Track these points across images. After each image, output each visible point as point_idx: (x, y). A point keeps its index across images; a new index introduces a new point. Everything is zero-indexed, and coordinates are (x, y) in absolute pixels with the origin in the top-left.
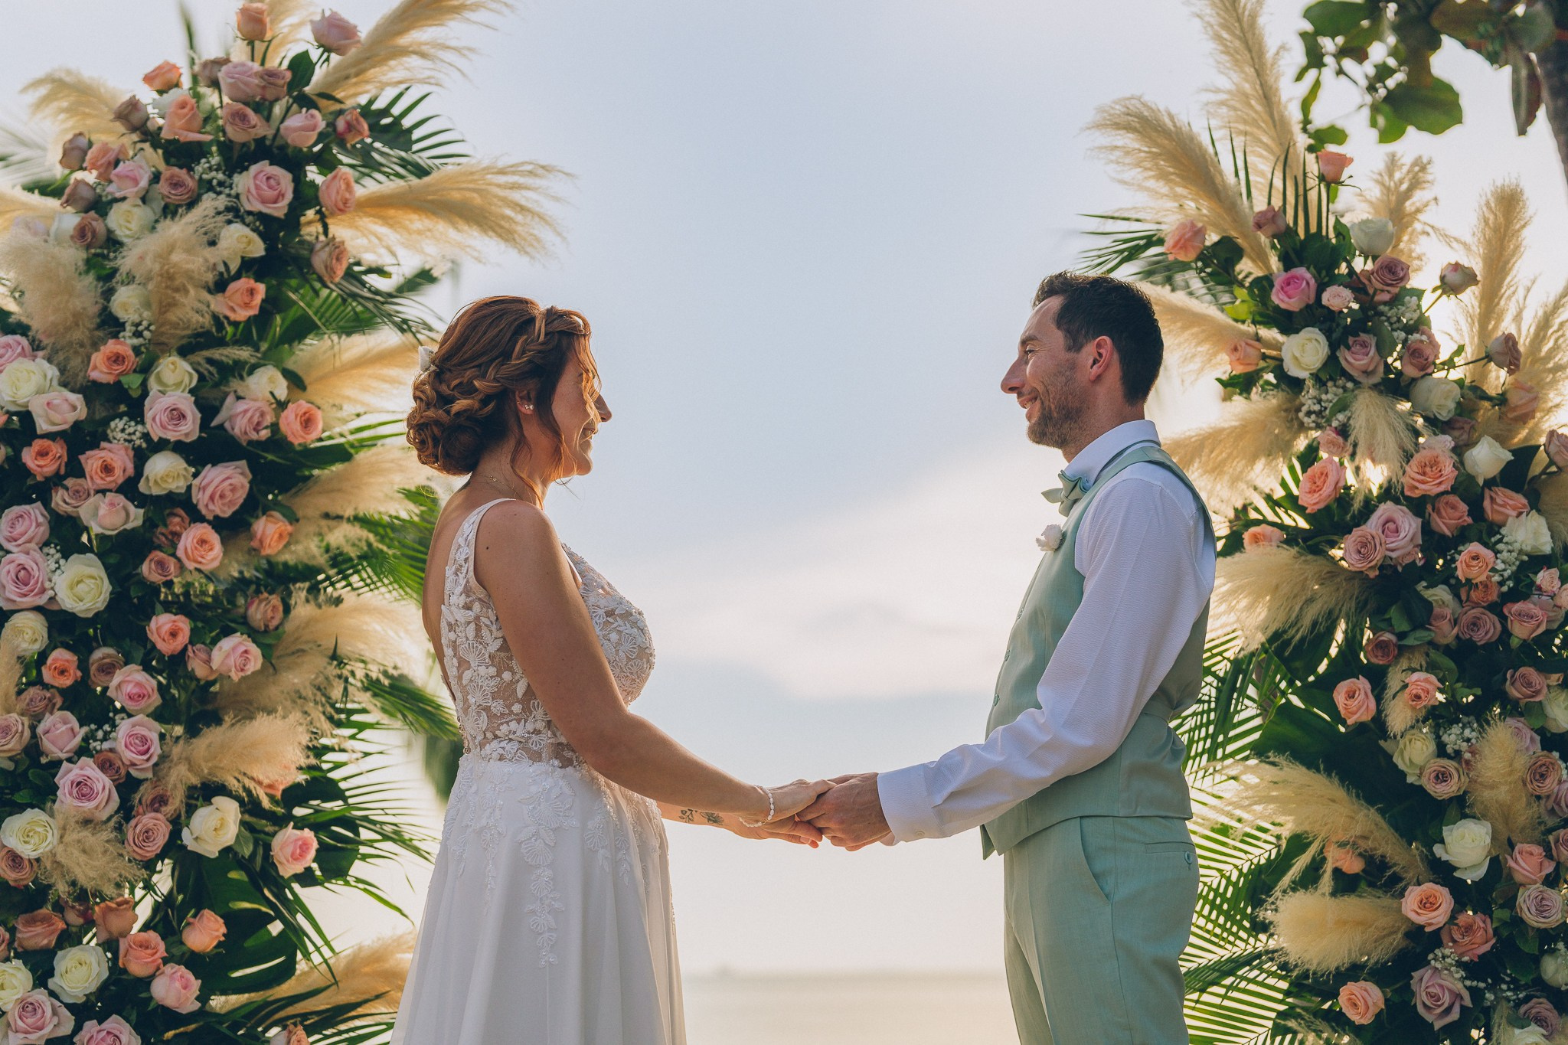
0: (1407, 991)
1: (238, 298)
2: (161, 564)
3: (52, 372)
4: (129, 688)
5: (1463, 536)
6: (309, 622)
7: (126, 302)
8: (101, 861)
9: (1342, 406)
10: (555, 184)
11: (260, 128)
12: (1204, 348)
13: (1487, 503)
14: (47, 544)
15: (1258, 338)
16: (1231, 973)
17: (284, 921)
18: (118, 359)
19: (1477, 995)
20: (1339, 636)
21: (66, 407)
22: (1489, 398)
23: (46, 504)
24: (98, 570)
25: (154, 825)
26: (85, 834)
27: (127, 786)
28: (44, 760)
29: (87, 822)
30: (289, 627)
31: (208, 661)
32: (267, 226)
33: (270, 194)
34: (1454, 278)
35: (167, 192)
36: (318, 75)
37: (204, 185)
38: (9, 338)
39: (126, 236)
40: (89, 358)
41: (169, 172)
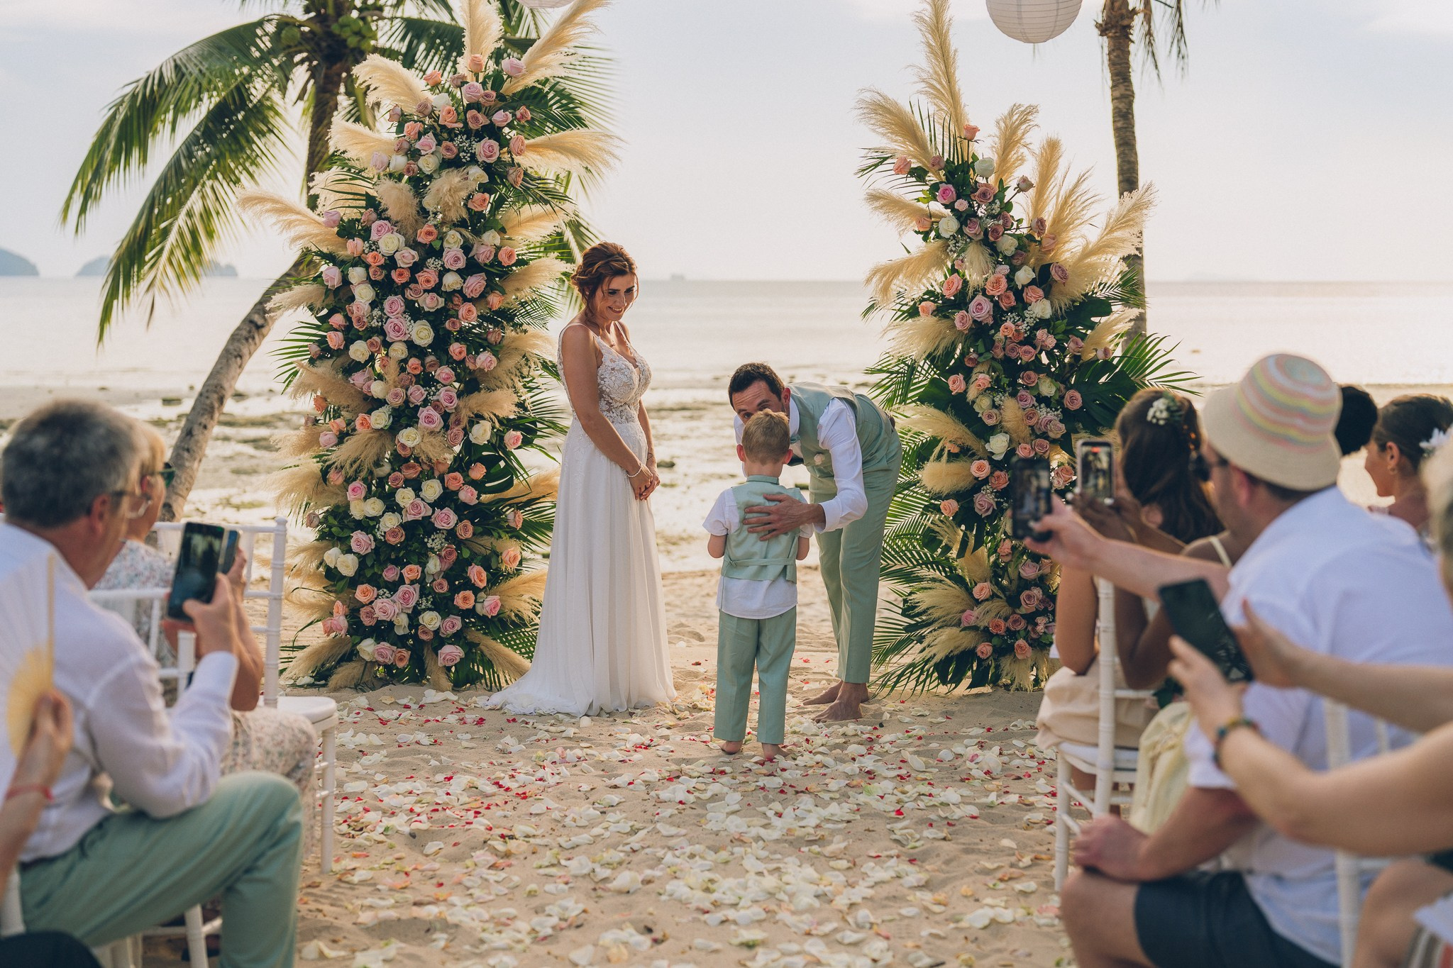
0: (972, 502)
1: (478, 202)
2: (454, 323)
3: (402, 239)
4: (444, 375)
5: (1012, 310)
6: (514, 339)
7: (429, 202)
8: (438, 450)
9: (963, 250)
10: (616, 142)
11: (483, 120)
12: (908, 218)
13: (1024, 295)
14: (404, 312)
15: (931, 216)
16: (907, 489)
17: (505, 461)
18: (429, 233)
19: (997, 503)
20: (958, 352)
21: (410, 257)
22: (1036, 241)
23: (403, 295)
24: (428, 326)
25: (457, 430)
26: (432, 439)
27: (445, 416)
28: (412, 406)
29: (432, 433)
30: (505, 342)
31: (475, 363)
32: (487, 168)
33: (489, 154)
34: (1023, 186)
35: (444, 152)
36: (506, 85)
37: (460, 149)
38: (381, 222)
39: (427, 171)
40: (416, 230)
41: (445, 143)
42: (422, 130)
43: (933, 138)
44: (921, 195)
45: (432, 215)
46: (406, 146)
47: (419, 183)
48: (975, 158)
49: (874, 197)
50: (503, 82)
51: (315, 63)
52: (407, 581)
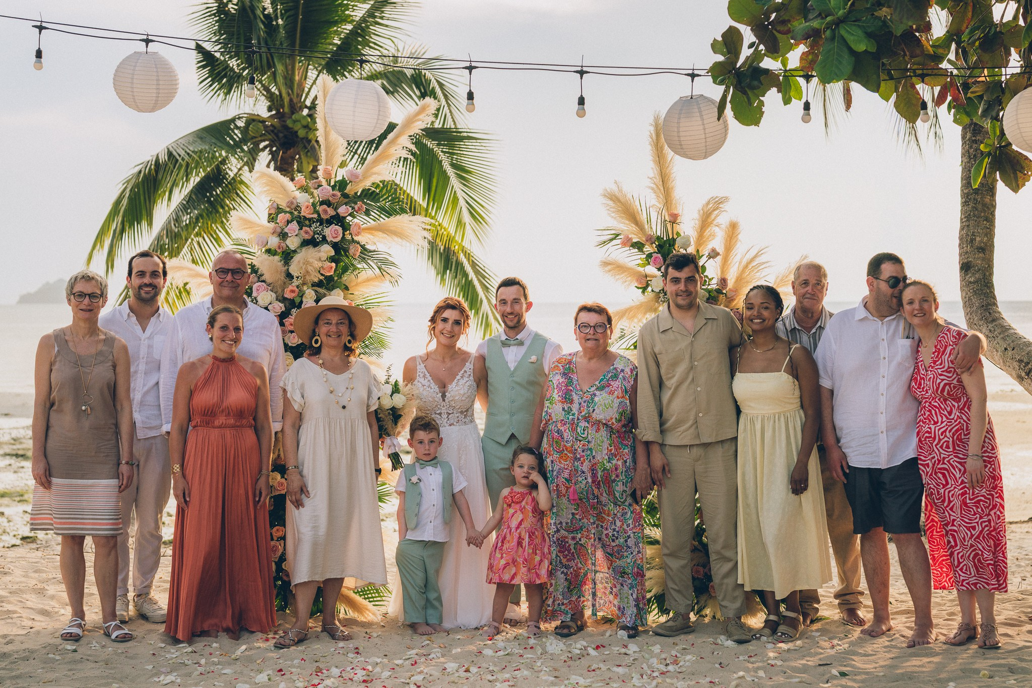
1: (327, 270)
3: (274, 295)
7: (294, 269)
11: (331, 212)
12: (629, 278)
15: (646, 276)
18: (293, 291)
21: (279, 308)
22: (722, 293)
32: (335, 246)
33: (335, 236)
34: (712, 254)
35: (304, 235)
36: (349, 187)
37: (315, 233)
38: (260, 284)
39: (292, 247)
40: (284, 290)
41: (305, 228)
42: (290, 219)
43: (649, 221)
44: (639, 262)
45: (295, 278)
46: (279, 230)
47: (287, 256)
48: (678, 234)
49: (606, 264)
50: (347, 184)
51: (274, 149)
52: (275, 538)
